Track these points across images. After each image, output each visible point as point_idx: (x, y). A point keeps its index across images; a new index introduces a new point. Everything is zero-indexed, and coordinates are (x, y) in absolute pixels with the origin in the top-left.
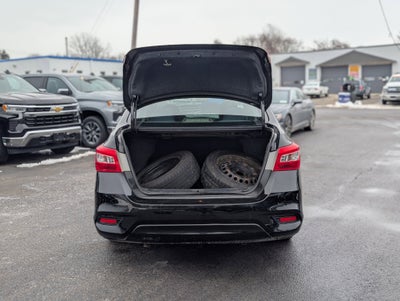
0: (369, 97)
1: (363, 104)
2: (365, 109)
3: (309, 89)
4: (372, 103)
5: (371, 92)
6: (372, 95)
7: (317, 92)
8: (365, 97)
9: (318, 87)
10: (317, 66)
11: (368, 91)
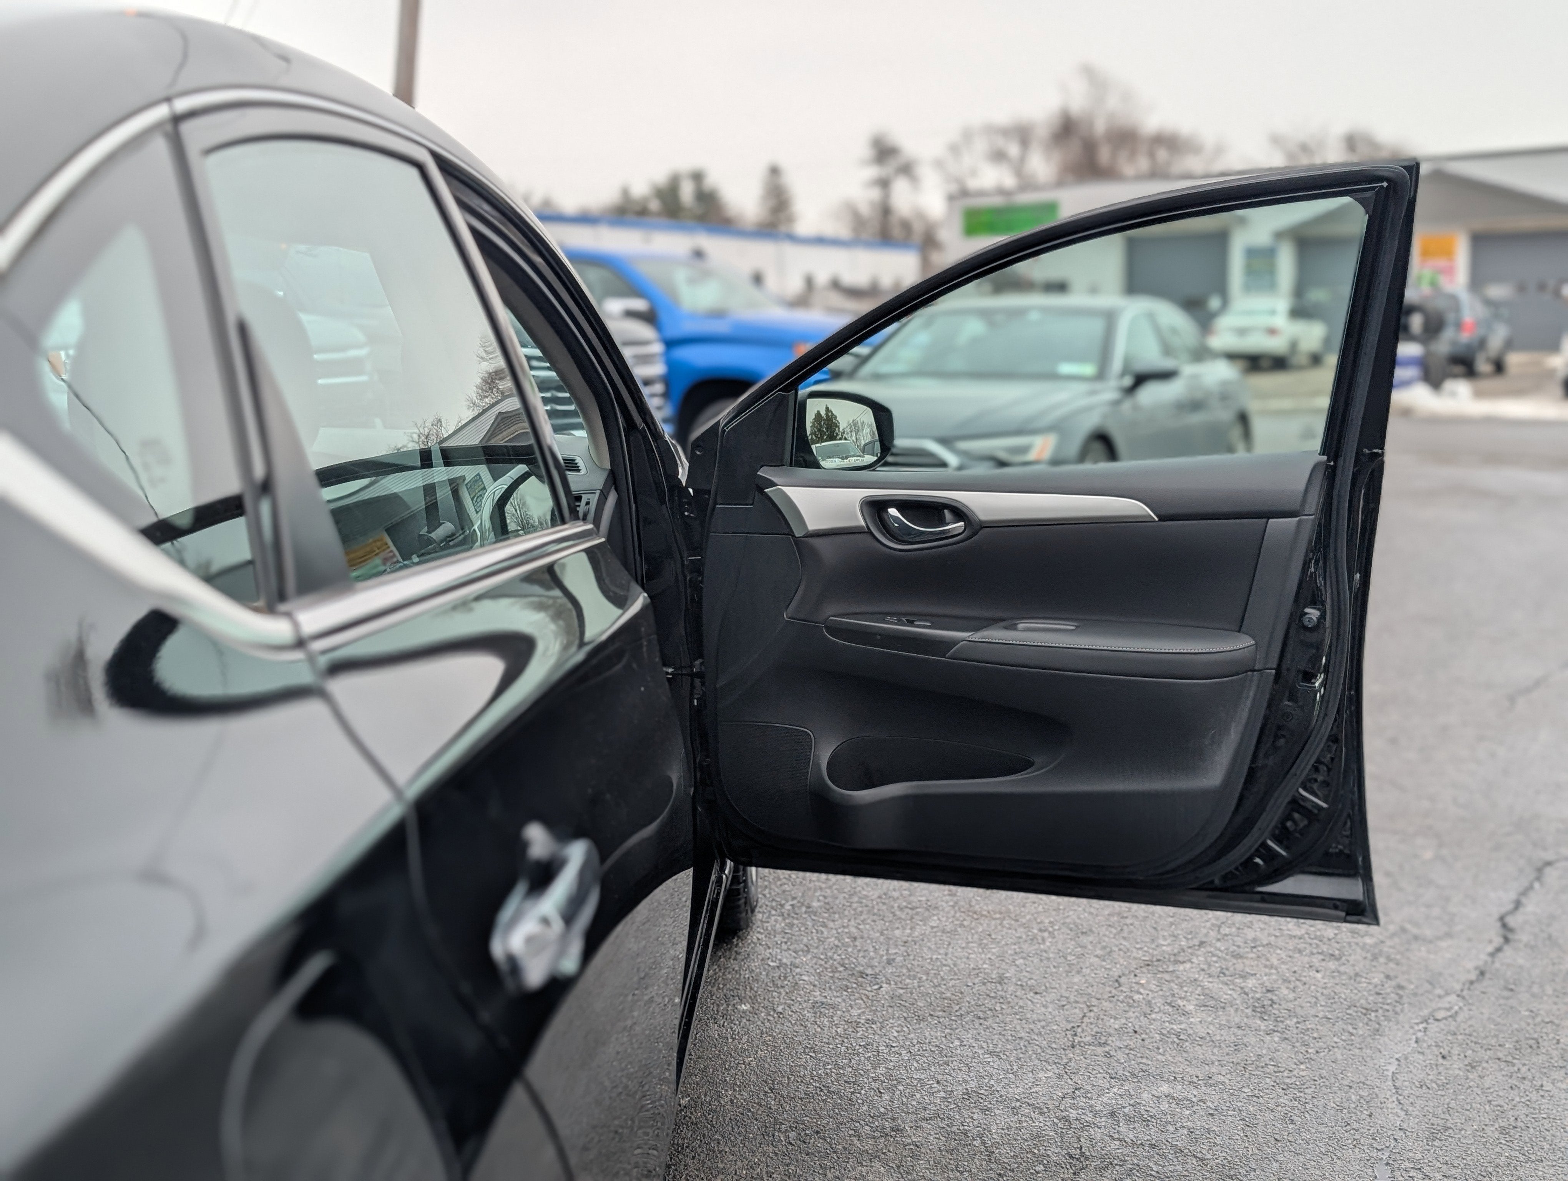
0: (1499, 367)
1: (1479, 394)
2: (1489, 421)
3: (1242, 332)
4: (1519, 392)
5: (1510, 345)
6: (1514, 360)
7: (1276, 345)
8: (1483, 366)
9: (1281, 320)
10: (1279, 235)
11: (1496, 342)
